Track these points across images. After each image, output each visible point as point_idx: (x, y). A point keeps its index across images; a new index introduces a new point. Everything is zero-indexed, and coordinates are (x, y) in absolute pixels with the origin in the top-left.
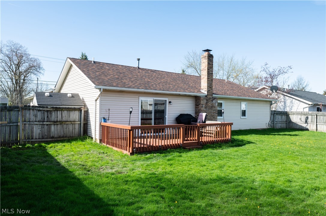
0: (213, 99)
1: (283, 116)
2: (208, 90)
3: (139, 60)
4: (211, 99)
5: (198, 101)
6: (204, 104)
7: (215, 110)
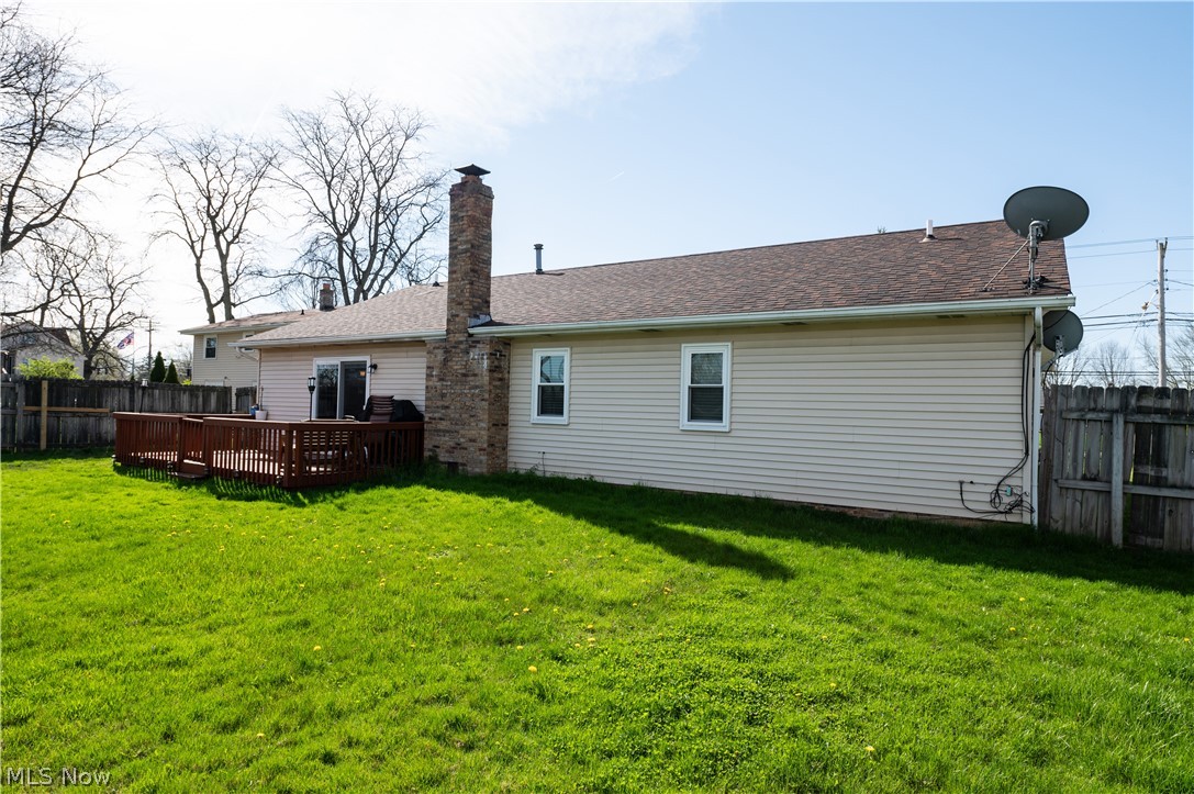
0: (470, 346)
2: (452, 316)
3: (539, 248)
4: (462, 346)
6: (437, 364)
7: (477, 387)
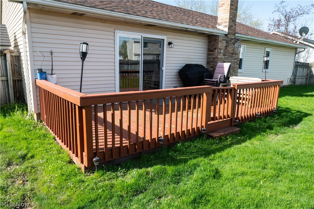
0: (236, 42)
1: (305, 69)
2: (230, 26)
4: (233, 41)
5: (213, 43)
7: (236, 59)
